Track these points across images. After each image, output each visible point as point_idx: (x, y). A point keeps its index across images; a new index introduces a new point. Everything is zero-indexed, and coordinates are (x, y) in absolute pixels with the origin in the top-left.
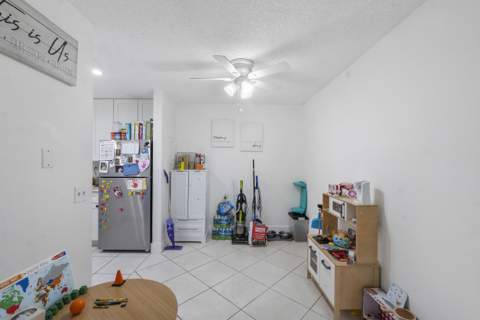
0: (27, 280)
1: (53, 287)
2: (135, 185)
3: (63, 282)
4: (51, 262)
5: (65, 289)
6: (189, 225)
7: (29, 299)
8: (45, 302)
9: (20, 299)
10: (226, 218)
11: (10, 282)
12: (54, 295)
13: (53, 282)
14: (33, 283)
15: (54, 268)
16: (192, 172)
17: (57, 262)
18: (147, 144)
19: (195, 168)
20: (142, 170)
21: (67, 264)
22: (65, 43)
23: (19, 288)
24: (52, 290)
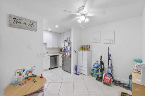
0: (24, 70)
1: (30, 73)
2: (68, 54)
3: (33, 73)
4: (31, 68)
5: (33, 74)
6: (83, 68)
7: (24, 74)
8: (28, 75)
9: (22, 73)
10: (96, 69)
11: (21, 69)
12: (30, 75)
13: (30, 72)
14: (25, 71)
15: (31, 69)
16: (83, 51)
17: (32, 68)
18: (70, 43)
19: (84, 50)
20: (69, 50)
21: (34, 69)
22: (33, 23)
23: (23, 71)
24: (29, 73)
